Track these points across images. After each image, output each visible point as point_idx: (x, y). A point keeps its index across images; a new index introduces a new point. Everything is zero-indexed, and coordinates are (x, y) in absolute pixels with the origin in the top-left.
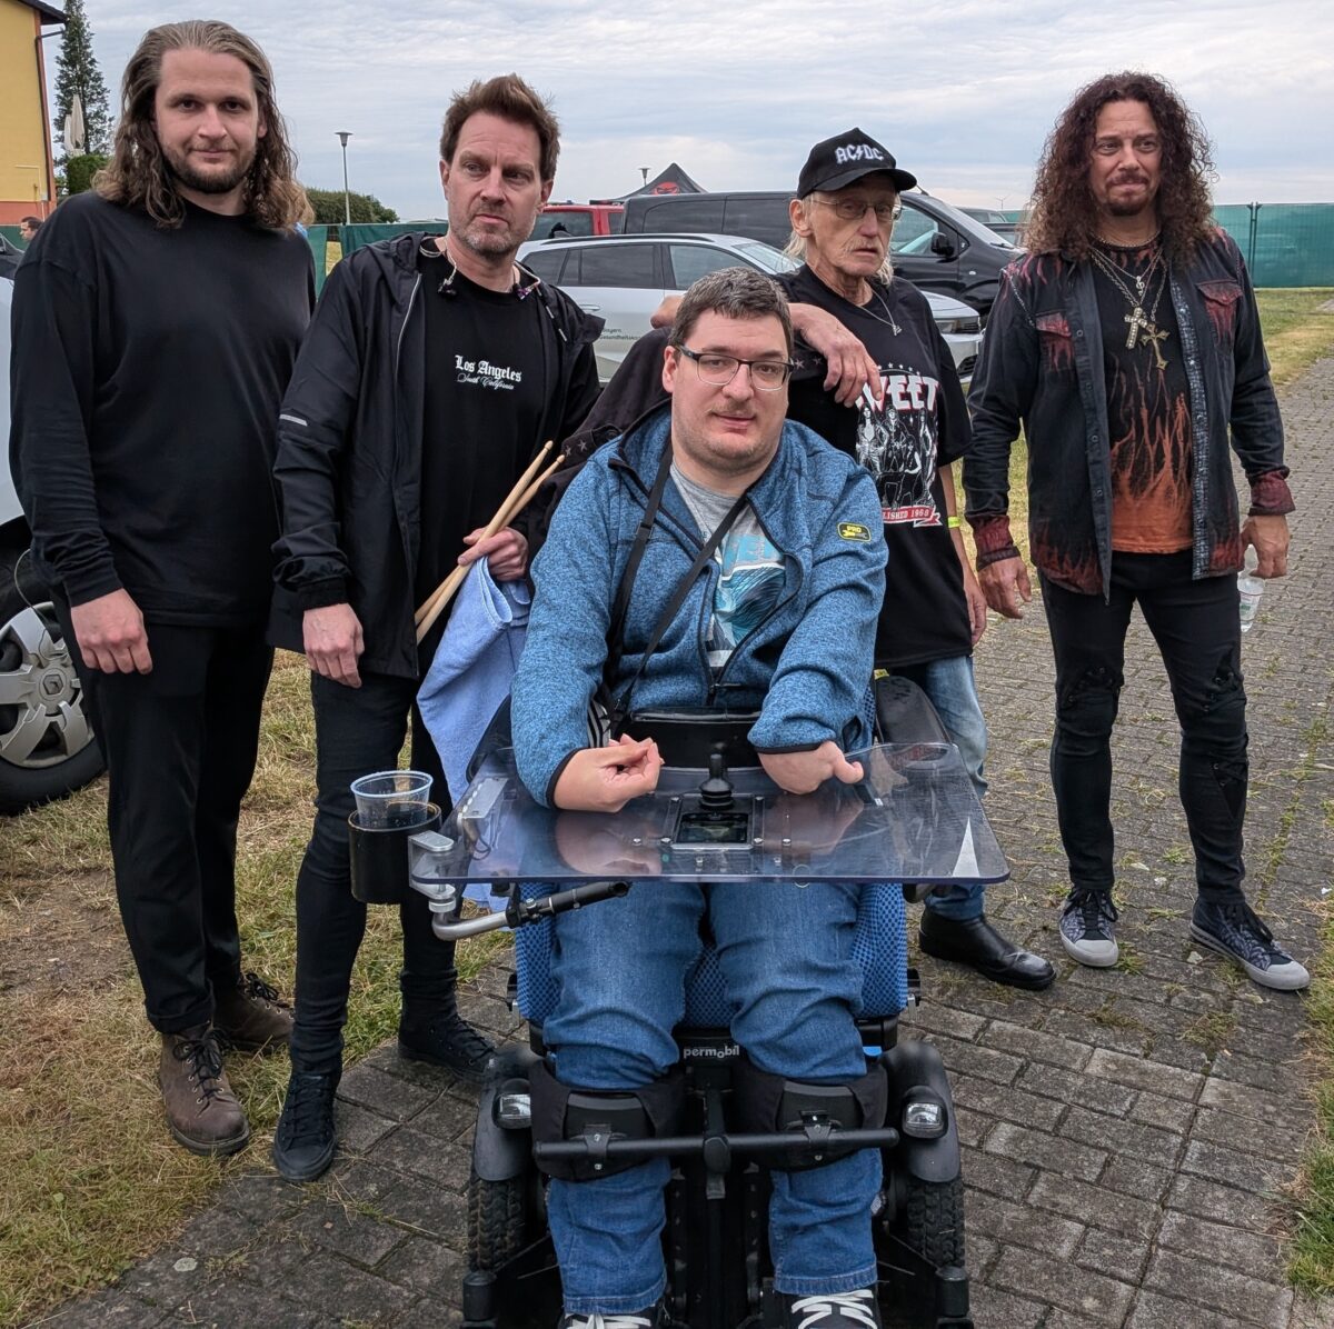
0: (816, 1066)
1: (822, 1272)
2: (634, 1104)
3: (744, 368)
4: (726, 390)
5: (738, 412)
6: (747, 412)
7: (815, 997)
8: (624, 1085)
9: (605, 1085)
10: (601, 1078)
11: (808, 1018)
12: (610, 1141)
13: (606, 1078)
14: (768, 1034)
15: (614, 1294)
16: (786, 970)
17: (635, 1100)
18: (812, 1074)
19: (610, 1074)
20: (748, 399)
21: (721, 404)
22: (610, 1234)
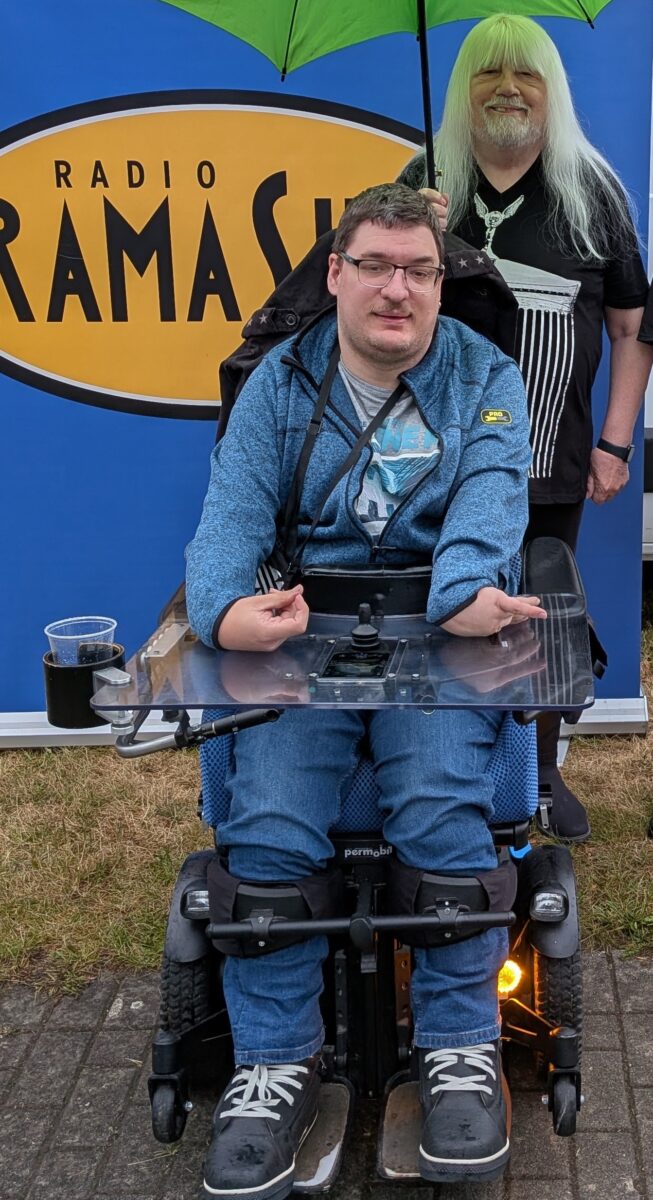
0: (450, 861)
1: (451, 1030)
2: (294, 892)
3: (400, 272)
4: (384, 291)
5: (395, 311)
6: (404, 312)
7: (452, 804)
8: (285, 877)
9: (269, 878)
10: (265, 872)
11: (446, 822)
12: (271, 923)
13: (270, 872)
14: (412, 835)
15: (275, 1047)
16: (429, 782)
17: (295, 889)
18: (446, 867)
19: (273, 868)
20: (404, 299)
21: (380, 305)
22: (274, 1000)
